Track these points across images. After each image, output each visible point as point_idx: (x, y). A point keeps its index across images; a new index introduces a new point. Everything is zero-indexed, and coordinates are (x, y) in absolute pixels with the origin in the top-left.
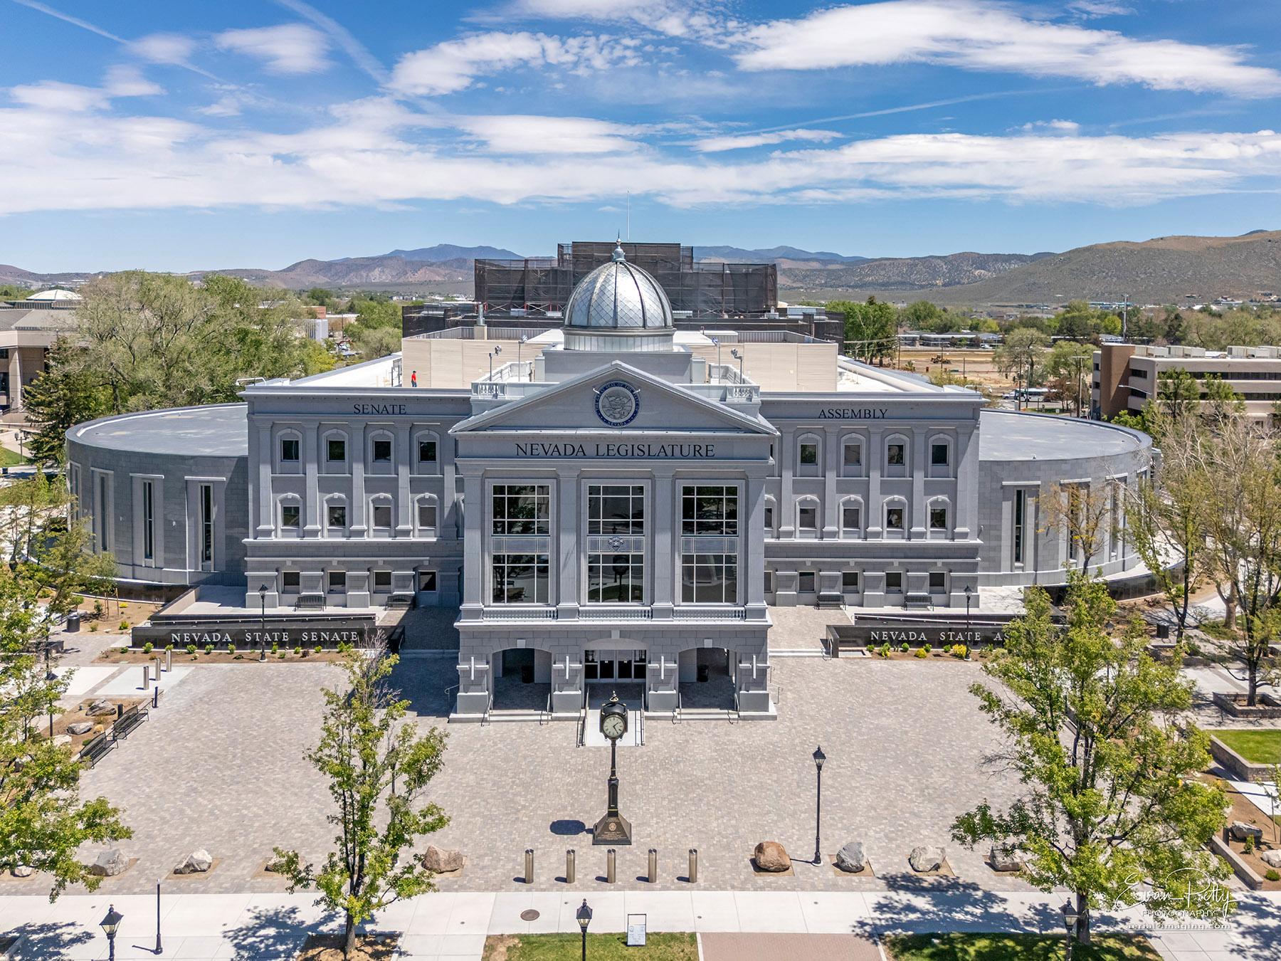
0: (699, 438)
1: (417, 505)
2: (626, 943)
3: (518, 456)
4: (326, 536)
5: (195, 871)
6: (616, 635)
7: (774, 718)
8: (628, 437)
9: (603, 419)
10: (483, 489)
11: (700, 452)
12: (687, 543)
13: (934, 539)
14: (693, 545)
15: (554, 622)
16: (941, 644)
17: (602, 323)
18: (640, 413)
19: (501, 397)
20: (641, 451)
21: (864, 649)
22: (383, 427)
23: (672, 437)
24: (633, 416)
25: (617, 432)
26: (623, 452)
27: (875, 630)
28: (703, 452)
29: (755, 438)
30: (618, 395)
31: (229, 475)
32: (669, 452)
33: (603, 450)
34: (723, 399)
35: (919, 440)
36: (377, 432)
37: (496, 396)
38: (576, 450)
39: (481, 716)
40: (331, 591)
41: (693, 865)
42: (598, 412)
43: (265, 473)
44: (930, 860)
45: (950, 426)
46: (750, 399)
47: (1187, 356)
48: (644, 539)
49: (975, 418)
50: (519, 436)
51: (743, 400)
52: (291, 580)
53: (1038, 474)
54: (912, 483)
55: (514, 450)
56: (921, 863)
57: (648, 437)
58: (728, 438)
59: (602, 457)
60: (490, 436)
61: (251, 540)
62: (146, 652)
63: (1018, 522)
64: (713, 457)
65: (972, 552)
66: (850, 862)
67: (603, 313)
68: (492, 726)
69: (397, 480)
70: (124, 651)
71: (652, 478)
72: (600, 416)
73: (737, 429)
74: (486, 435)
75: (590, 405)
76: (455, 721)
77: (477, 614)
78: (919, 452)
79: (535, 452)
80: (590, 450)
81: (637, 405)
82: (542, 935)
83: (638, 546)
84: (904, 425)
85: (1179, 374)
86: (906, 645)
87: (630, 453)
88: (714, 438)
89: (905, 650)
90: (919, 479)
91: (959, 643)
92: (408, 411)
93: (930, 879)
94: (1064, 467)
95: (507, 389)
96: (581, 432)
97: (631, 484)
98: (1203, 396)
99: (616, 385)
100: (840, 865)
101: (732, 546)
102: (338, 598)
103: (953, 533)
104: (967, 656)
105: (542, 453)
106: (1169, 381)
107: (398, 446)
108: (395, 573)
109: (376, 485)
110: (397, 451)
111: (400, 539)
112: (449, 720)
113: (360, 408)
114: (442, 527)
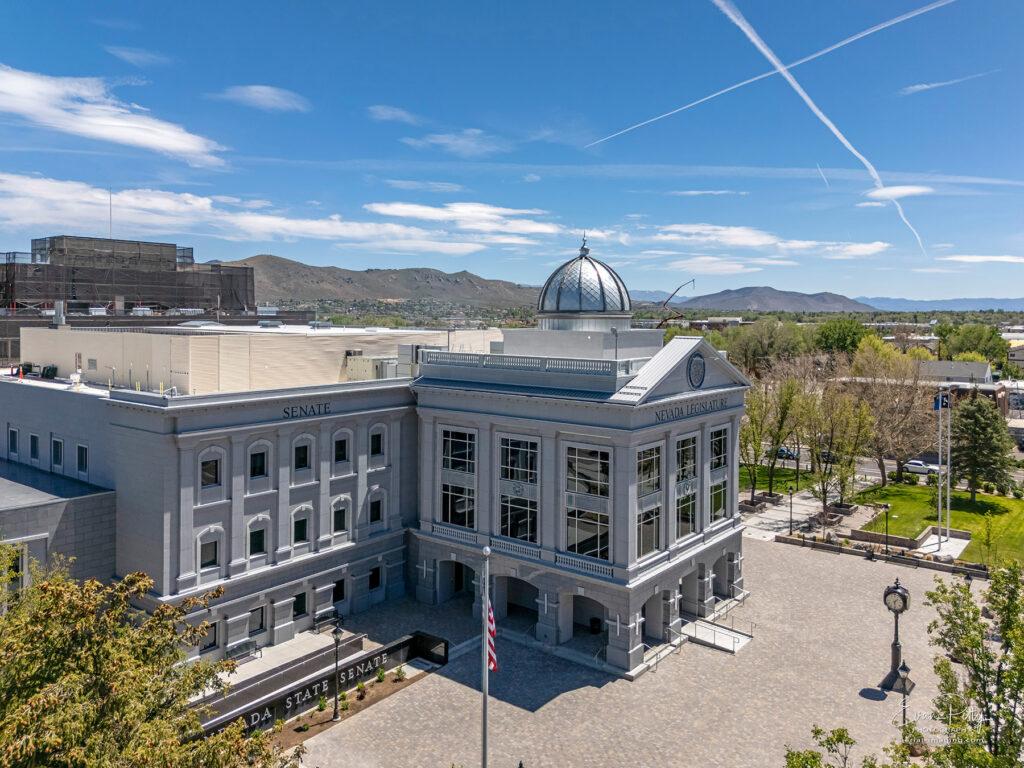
1: (333, 510)
3: (654, 424)
6: (693, 563)
7: (748, 595)
9: (692, 384)
10: (635, 456)
11: (723, 404)
14: (713, 478)
15: (670, 564)
18: (705, 378)
20: (703, 407)
24: (703, 380)
25: (699, 394)
26: (697, 410)
30: (698, 363)
32: (713, 405)
33: (690, 410)
36: (300, 437)
38: (680, 413)
40: (249, 634)
42: (690, 378)
43: (187, 506)
48: (698, 480)
50: (658, 406)
59: (688, 416)
60: (649, 407)
61: (169, 597)
64: (726, 408)
68: (659, 669)
69: (318, 486)
71: (702, 428)
72: (691, 381)
73: (736, 384)
74: (646, 408)
76: (640, 674)
77: (635, 573)
79: (663, 418)
80: (685, 411)
81: (704, 370)
83: (695, 486)
87: (700, 410)
92: (332, 409)
97: (694, 435)
99: (696, 355)
102: (262, 637)
105: (666, 417)
107: (319, 447)
108: (318, 590)
109: (296, 497)
110: (318, 455)
111: (323, 551)
112: (631, 679)
113: (290, 412)
114: (354, 528)
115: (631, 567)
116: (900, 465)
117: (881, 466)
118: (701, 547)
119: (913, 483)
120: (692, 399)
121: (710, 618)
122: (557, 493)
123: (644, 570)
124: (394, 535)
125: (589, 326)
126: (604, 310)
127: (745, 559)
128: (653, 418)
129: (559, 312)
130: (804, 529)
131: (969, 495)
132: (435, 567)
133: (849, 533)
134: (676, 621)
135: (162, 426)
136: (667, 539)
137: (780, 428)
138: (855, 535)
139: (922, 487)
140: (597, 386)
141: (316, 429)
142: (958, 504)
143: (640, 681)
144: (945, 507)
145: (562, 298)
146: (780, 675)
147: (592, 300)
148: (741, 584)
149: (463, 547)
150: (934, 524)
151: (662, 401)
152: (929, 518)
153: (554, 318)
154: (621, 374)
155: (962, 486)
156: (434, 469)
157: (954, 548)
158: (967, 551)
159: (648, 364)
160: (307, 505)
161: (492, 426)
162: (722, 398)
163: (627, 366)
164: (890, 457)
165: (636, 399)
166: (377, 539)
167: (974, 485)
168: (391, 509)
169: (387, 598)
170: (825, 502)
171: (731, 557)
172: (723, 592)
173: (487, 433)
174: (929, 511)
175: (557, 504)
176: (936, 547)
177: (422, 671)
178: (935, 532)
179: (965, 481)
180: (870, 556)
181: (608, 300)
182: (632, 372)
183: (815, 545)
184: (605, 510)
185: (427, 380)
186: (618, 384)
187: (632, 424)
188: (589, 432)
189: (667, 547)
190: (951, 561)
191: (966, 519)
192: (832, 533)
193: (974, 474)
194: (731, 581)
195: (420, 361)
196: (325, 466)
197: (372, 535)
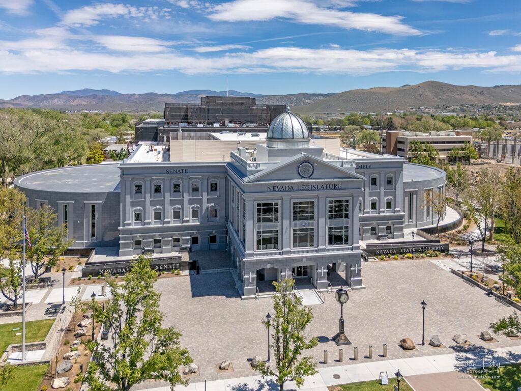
0: (337, 182)
1: (191, 210)
2: (381, 384)
3: (268, 192)
4: (155, 224)
5: (193, 372)
6: (305, 260)
7: (364, 288)
8: (310, 183)
9: (301, 176)
10: (254, 205)
11: (336, 187)
12: (330, 222)
13: (388, 213)
14: (333, 223)
15: (281, 257)
16: (401, 254)
17: (288, 137)
18: (314, 173)
19: (259, 168)
20: (314, 187)
21: (375, 257)
22: (178, 179)
23: (326, 182)
24: (312, 174)
25: (306, 181)
26: (307, 188)
27: (378, 250)
28: (337, 187)
29: (356, 181)
30: (306, 166)
31: (104, 200)
32: (325, 187)
33: (300, 188)
34: (342, 166)
35: (382, 176)
36: (175, 180)
37: (256, 168)
38: (290, 188)
39: (254, 296)
40: (155, 247)
41: (385, 350)
42: (299, 173)
43: (128, 199)
44: (463, 340)
45: (393, 170)
46: (352, 165)
47: (417, 136)
48: (315, 222)
49: (402, 167)
50: (267, 184)
51: (349, 166)
52: (138, 243)
53: (417, 186)
54: (380, 192)
55: (266, 189)
56: (461, 341)
57: (318, 182)
58: (347, 181)
59: (300, 190)
60: (258, 184)
61: (121, 228)
62: (89, 279)
63: (410, 205)
64: (341, 189)
65: (402, 217)
66: (436, 343)
67: (288, 133)
68: (260, 299)
69: (183, 200)
70: (79, 279)
71: (318, 197)
72: (300, 174)
73: (350, 178)
74: (256, 184)
75: (295, 170)
76: (245, 299)
77: (251, 255)
78: (381, 180)
79: (275, 190)
80: (295, 188)
81: (313, 170)
82: (347, 384)
83: (312, 224)
84: (377, 170)
85: (416, 143)
86: (389, 255)
87: (310, 188)
88: (342, 181)
89: (389, 257)
90: (383, 190)
91: (408, 252)
92: (188, 171)
93: (466, 347)
94: (426, 183)
95: (261, 165)
96: (292, 181)
97: (309, 200)
98: (425, 150)
99: (306, 162)
100: (432, 344)
101: (347, 223)
102: (159, 250)
103: (394, 210)
104: (413, 258)
105: (277, 190)
106: (413, 145)
107: (183, 186)
108: (183, 238)
109: (173, 202)
110: (183, 188)
111: (186, 224)
112: (242, 299)
113: (169, 171)
114: (203, 218)
115: (248, 252)
123: (259, 255)
124: (221, 224)
126: (282, 138)
143: (245, 301)
151: (269, 182)
154: (251, 169)
160: (178, 206)
163: (256, 165)
168: (220, 213)
189: (281, 249)
196: (187, 193)
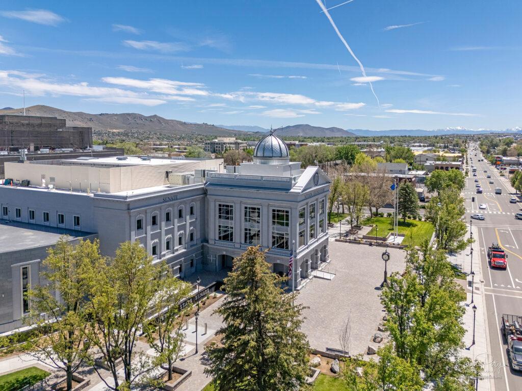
1: (178, 237)
9: (315, 184)
18: (319, 181)
25: (317, 188)
38: (311, 195)
39: (302, 286)
43: (133, 237)
48: (315, 219)
50: (306, 193)
57: (320, 188)
59: (314, 196)
68: (307, 287)
71: (317, 200)
75: (313, 181)
81: (318, 179)
88: (326, 186)
92: (178, 197)
96: (313, 189)
99: (316, 174)
105: (307, 197)
107: (174, 213)
108: (175, 268)
109: (167, 232)
110: (173, 216)
111: (176, 253)
112: (298, 291)
114: (185, 244)
115: (298, 251)
116: (377, 210)
117: (371, 210)
118: (317, 244)
119: (382, 216)
120: (315, 190)
121: (320, 269)
122: (268, 226)
123: (302, 252)
124: (198, 246)
125: (275, 163)
126: (281, 157)
127: (329, 248)
128: (304, 198)
129: (264, 157)
130: (344, 236)
131: (403, 220)
132: (216, 257)
133: (362, 237)
134: (310, 270)
135: (125, 207)
136: (307, 241)
137: (334, 197)
138: (364, 237)
139: (385, 218)
140: (285, 186)
141: (173, 206)
142: (400, 224)
143: (301, 291)
144: (396, 225)
145: (265, 151)
146: (348, 286)
147: (277, 152)
148: (328, 257)
149: (229, 249)
150: (392, 232)
152: (390, 230)
153: (262, 159)
154: (293, 182)
155: (400, 217)
156: (215, 219)
157: (399, 240)
158: (404, 241)
159: (300, 177)
160: (170, 236)
161: (241, 202)
162: (323, 188)
163: (295, 179)
164: (374, 206)
165: (300, 191)
166: (193, 248)
167: (404, 216)
168: (197, 236)
169: (196, 271)
170: (352, 225)
171: (325, 247)
172: (323, 260)
173: (239, 205)
174: (390, 227)
175: (268, 230)
176: (393, 240)
177: (221, 294)
178: (392, 234)
179: (401, 215)
180: (371, 245)
181: (282, 152)
182: (296, 181)
183: (350, 242)
184: (287, 231)
185: (211, 184)
186: (292, 185)
187: (299, 200)
188: (282, 203)
189: (307, 244)
190: (399, 245)
191: (402, 229)
192: (356, 237)
193: (405, 212)
194: (325, 256)
195: (206, 177)
196: (176, 220)
197: (191, 246)
